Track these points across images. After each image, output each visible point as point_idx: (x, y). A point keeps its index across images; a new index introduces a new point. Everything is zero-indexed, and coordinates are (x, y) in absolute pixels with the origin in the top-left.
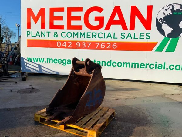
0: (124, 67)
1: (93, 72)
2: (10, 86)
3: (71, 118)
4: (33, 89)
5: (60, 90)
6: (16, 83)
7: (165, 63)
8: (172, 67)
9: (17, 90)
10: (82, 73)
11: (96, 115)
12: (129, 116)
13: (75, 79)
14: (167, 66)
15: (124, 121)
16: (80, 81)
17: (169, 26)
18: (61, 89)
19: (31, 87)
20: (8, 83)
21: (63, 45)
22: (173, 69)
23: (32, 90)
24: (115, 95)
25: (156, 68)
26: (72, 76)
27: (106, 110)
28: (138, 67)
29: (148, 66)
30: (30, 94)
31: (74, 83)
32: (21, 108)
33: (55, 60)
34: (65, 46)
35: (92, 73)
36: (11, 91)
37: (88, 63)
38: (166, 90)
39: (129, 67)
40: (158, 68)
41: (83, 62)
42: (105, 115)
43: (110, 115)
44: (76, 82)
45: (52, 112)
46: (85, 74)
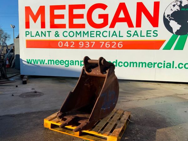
0: (130, 66)
1: (107, 71)
2: (11, 90)
3: (87, 123)
4: (36, 92)
5: (71, 92)
6: (17, 86)
7: (173, 62)
8: (181, 66)
9: (18, 95)
10: (94, 73)
11: (112, 119)
12: (146, 119)
13: (86, 80)
14: (176, 65)
15: (142, 125)
16: (91, 82)
17: (177, 23)
18: (73, 91)
20: (8, 87)
21: (65, 45)
22: (182, 67)
23: (35, 94)
25: (164, 67)
26: (83, 76)
27: (122, 113)
28: (145, 67)
29: (156, 65)
31: (85, 84)
32: (26, 113)
33: (57, 61)
34: (67, 46)
35: (106, 73)
36: (13, 95)
37: (102, 62)
38: (176, 90)
39: (136, 66)
40: (167, 67)
41: (97, 61)
42: (121, 119)
43: (127, 119)
44: (87, 83)
45: (64, 117)
46: (98, 74)
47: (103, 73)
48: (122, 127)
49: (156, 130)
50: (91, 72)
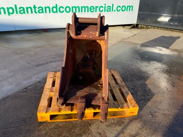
10: (85, 36)
18: (64, 66)
42: (118, 82)
43: (122, 80)
45: (67, 102)
48: (129, 92)
50: (80, 35)
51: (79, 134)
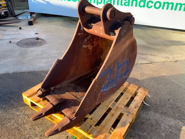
0: (163, 8)
1: (117, 32)
2: (12, 33)
4: (38, 39)
5: (58, 59)
6: (20, 28)
9: (17, 41)
10: (96, 32)
11: (117, 104)
12: (169, 100)
13: (86, 40)
16: (94, 42)
18: (62, 58)
19: (37, 36)
20: (11, 29)
24: (147, 54)
26: (79, 34)
27: (134, 92)
30: (32, 49)
31: (84, 46)
32: (13, 73)
35: (115, 34)
36: (10, 42)
37: (108, 13)
39: (172, 9)
41: (99, 12)
42: (131, 105)
43: (139, 105)
44: (88, 44)
45: (46, 97)
46: (101, 34)
47: (109, 35)
48: (128, 125)
49: (181, 127)
50: (91, 29)
51: (36, 135)
